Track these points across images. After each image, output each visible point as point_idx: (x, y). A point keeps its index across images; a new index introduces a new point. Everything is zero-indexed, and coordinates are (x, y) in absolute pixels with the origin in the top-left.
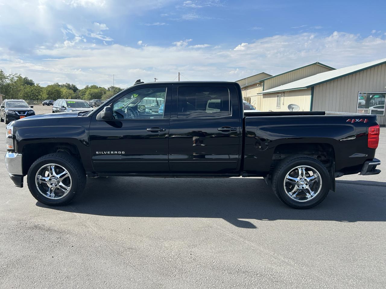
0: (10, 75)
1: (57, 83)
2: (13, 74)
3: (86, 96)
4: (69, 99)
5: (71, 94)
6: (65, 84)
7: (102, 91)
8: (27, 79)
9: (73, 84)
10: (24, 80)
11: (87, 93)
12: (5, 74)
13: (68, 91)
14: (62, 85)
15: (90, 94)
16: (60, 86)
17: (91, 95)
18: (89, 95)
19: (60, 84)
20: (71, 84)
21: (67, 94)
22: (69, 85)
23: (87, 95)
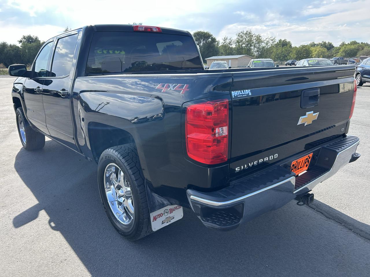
0: (266, 39)
1: (313, 42)
2: (269, 38)
3: (339, 54)
4: (321, 58)
5: (324, 52)
6: (321, 42)
7: (360, 47)
8: (285, 41)
9: (330, 42)
10: (283, 42)
11: (341, 50)
12: (262, 39)
13: (321, 50)
14: (317, 44)
15: (343, 51)
16: (315, 44)
17: (346, 52)
18: (342, 53)
19: (316, 43)
20: (327, 42)
21: (319, 53)
22: (325, 43)
23: (340, 52)
